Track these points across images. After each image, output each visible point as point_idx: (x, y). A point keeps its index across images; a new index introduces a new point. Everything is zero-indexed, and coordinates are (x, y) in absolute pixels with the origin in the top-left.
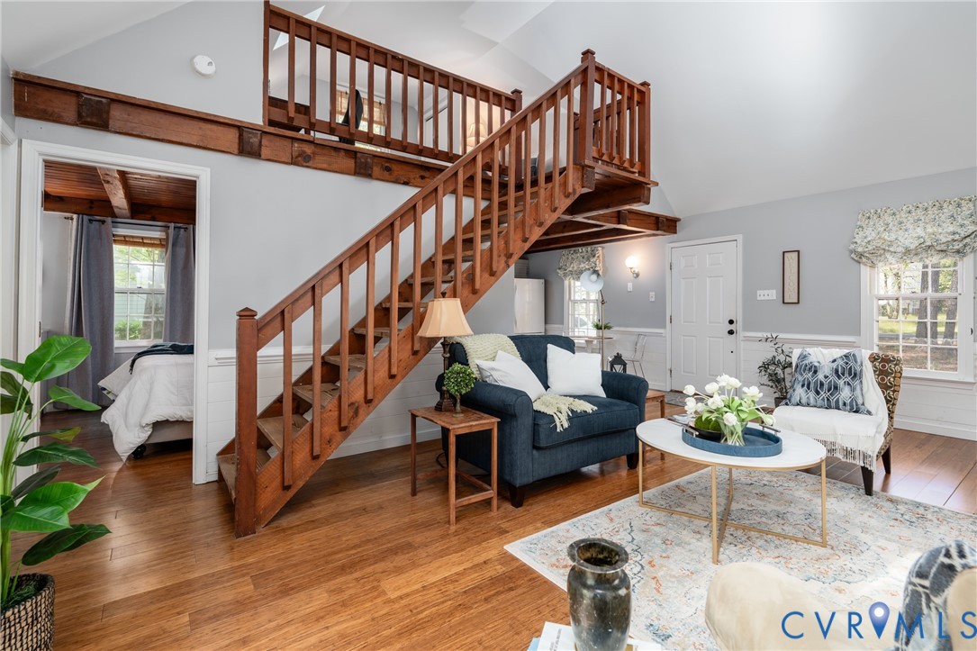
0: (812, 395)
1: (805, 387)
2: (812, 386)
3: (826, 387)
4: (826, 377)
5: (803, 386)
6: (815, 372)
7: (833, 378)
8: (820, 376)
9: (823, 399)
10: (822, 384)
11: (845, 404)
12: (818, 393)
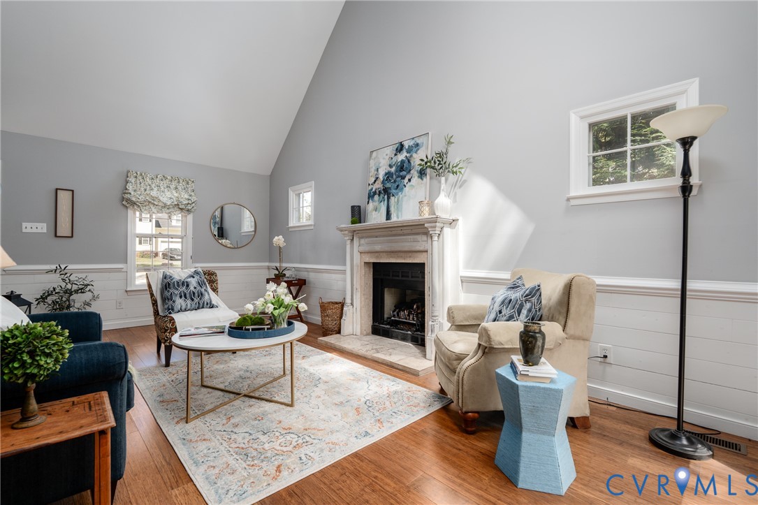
0: (189, 302)
1: (183, 298)
2: (188, 296)
3: (196, 295)
4: (195, 288)
5: (181, 297)
6: (188, 286)
7: (199, 288)
8: (192, 288)
9: (196, 304)
10: (194, 293)
11: (207, 304)
12: (192, 300)
